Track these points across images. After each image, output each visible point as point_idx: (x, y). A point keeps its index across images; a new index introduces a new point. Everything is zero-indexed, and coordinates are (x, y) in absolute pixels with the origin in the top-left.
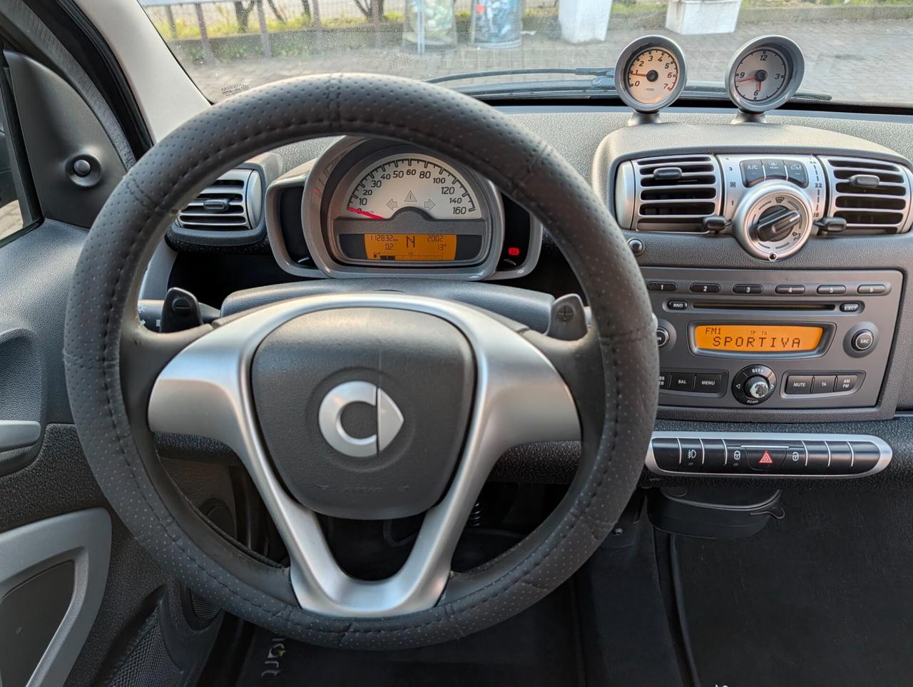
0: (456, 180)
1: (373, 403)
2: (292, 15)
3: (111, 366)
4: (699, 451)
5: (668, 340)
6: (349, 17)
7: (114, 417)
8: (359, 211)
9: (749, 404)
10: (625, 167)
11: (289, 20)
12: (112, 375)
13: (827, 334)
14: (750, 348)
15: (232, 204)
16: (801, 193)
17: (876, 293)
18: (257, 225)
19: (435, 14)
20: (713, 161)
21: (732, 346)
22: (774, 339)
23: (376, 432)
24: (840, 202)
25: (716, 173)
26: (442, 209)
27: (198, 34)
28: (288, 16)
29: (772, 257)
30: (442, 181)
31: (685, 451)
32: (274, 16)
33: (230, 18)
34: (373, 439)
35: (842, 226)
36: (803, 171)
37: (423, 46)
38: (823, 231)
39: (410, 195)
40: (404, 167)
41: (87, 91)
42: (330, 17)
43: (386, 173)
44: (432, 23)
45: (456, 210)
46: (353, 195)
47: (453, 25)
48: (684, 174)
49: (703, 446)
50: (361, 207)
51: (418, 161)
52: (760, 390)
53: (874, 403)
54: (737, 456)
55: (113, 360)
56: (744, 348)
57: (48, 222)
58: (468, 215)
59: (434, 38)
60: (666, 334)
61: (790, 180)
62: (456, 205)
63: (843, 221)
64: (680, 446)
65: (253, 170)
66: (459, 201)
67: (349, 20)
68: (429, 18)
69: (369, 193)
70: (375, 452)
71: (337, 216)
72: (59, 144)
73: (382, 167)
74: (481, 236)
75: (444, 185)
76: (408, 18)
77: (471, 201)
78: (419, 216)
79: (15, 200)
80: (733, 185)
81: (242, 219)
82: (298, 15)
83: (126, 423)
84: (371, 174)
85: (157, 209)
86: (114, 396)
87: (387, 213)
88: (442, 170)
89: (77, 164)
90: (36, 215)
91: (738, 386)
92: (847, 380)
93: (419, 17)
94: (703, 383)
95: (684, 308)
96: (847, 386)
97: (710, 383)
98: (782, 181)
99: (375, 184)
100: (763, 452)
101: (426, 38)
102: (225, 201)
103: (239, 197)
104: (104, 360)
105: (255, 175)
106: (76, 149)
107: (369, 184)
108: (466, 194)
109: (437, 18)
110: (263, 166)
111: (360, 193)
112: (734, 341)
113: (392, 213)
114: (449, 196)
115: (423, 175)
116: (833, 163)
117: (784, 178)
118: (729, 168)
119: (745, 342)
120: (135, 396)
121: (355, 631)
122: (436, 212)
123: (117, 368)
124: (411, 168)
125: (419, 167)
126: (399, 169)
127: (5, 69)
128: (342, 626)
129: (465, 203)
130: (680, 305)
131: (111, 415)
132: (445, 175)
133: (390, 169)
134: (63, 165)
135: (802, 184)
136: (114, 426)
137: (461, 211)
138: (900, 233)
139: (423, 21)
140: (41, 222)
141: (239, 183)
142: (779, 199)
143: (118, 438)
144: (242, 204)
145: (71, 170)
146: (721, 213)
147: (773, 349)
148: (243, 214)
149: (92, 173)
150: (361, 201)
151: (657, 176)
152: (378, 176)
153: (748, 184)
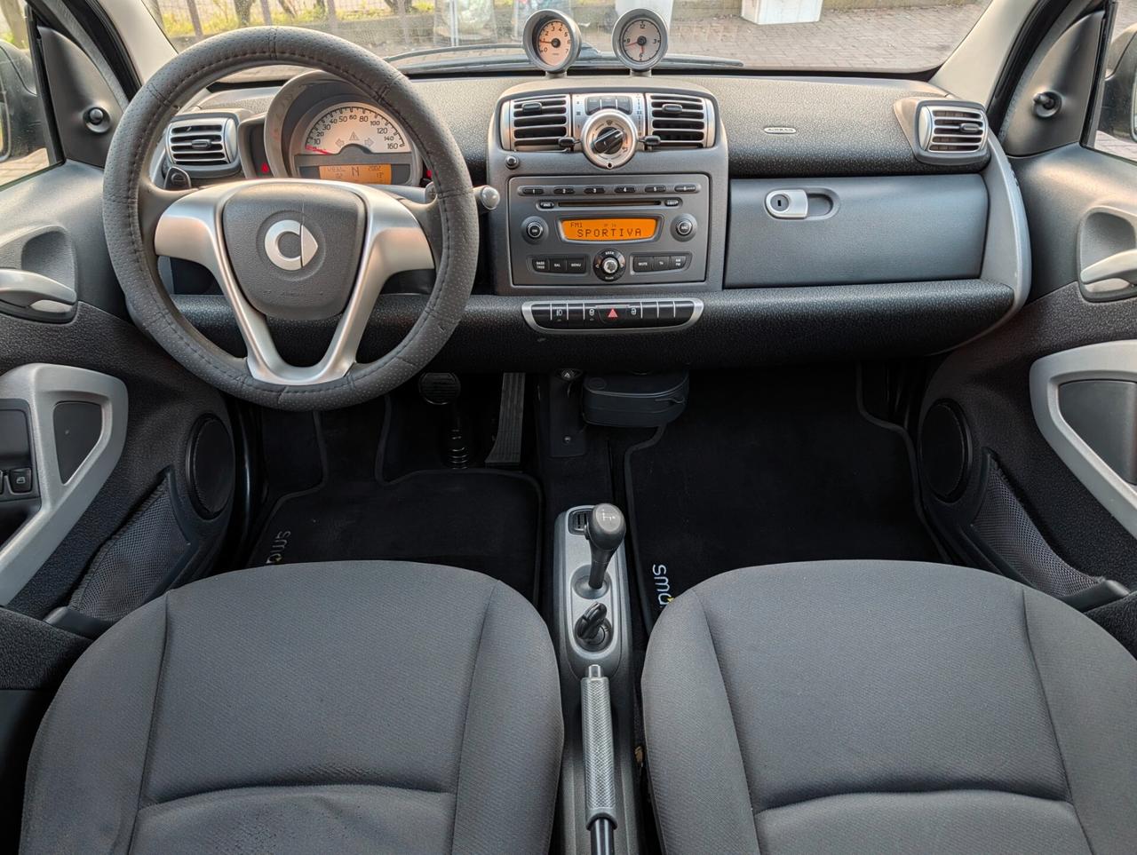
0: (388, 122)
1: (298, 233)
2: (302, 7)
3: (133, 203)
4: (564, 312)
5: (543, 232)
6: (372, 8)
7: (133, 237)
8: (315, 149)
9: (607, 281)
10: (506, 105)
11: (299, 13)
12: (133, 208)
13: (659, 223)
14: (605, 238)
15: (213, 143)
16: (628, 119)
17: (688, 191)
18: (234, 160)
19: (470, 4)
20: (567, 98)
21: (591, 237)
22: (622, 230)
23: (300, 254)
24: (656, 124)
25: (567, 106)
26: (379, 145)
27: (191, 30)
28: (297, 8)
29: (610, 165)
30: (377, 123)
31: (554, 312)
32: (281, 9)
33: (228, 11)
34: (299, 258)
35: (657, 141)
36: (629, 103)
37: (457, 41)
38: (648, 146)
39: (353, 135)
40: (347, 113)
41: (97, 60)
42: (350, 9)
43: (333, 119)
44: (466, 14)
45: (389, 146)
46: (309, 137)
47: (491, 16)
48: (544, 107)
49: (567, 308)
50: (316, 145)
51: (358, 108)
52: (610, 266)
53: (703, 279)
54: (592, 313)
55: (134, 198)
56: (601, 237)
57: (68, 161)
58: (400, 150)
59: (470, 31)
60: (541, 229)
61: (620, 109)
62: (390, 142)
63: (658, 138)
64: (551, 308)
65: (229, 118)
66: (392, 138)
67: (371, 12)
68: (463, 8)
69: (321, 134)
70: (299, 267)
71: (296, 153)
72: (78, 99)
73: (330, 113)
74: (409, 165)
75: (379, 127)
76: (438, 10)
77: (401, 138)
78: (359, 150)
79: (43, 147)
80: (578, 113)
81: (222, 155)
82: (310, 7)
83: (140, 242)
84: (322, 120)
85: (165, 102)
86: (133, 223)
87: (335, 149)
88: (377, 115)
89: (93, 112)
90: (60, 157)
91: (597, 266)
92: (678, 260)
93: (451, 8)
94: (573, 265)
95: (551, 207)
96: (679, 264)
97: (577, 265)
98: (614, 110)
99: (326, 128)
100: (609, 310)
101: (459, 31)
102: (208, 141)
103: (218, 138)
104: (128, 198)
105: (231, 122)
106: (90, 103)
107: (321, 127)
108: (397, 133)
109: (471, 8)
110: (238, 116)
111: (314, 135)
112: (593, 233)
113: (339, 149)
114: (384, 135)
115: (362, 119)
116: (653, 98)
117: (614, 108)
118: (578, 103)
119: (601, 233)
120: (147, 226)
121: (288, 392)
122: (374, 148)
123: (136, 205)
124: (353, 114)
125: (359, 113)
126: (343, 115)
127: (38, 40)
128: (279, 388)
129: (397, 140)
130: (548, 205)
131: (131, 235)
132: (379, 118)
133: (337, 115)
134: (81, 115)
135: (628, 112)
136: (133, 243)
137: (393, 147)
138: (706, 147)
139: (456, 12)
140: (63, 162)
141: (218, 128)
142: (609, 122)
143: (136, 251)
144: (221, 142)
145: (88, 118)
146: (572, 135)
147: (621, 238)
148: (222, 151)
149: (103, 122)
150: (316, 142)
151: (524, 109)
152: (327, 120)
153: (589, 113)
